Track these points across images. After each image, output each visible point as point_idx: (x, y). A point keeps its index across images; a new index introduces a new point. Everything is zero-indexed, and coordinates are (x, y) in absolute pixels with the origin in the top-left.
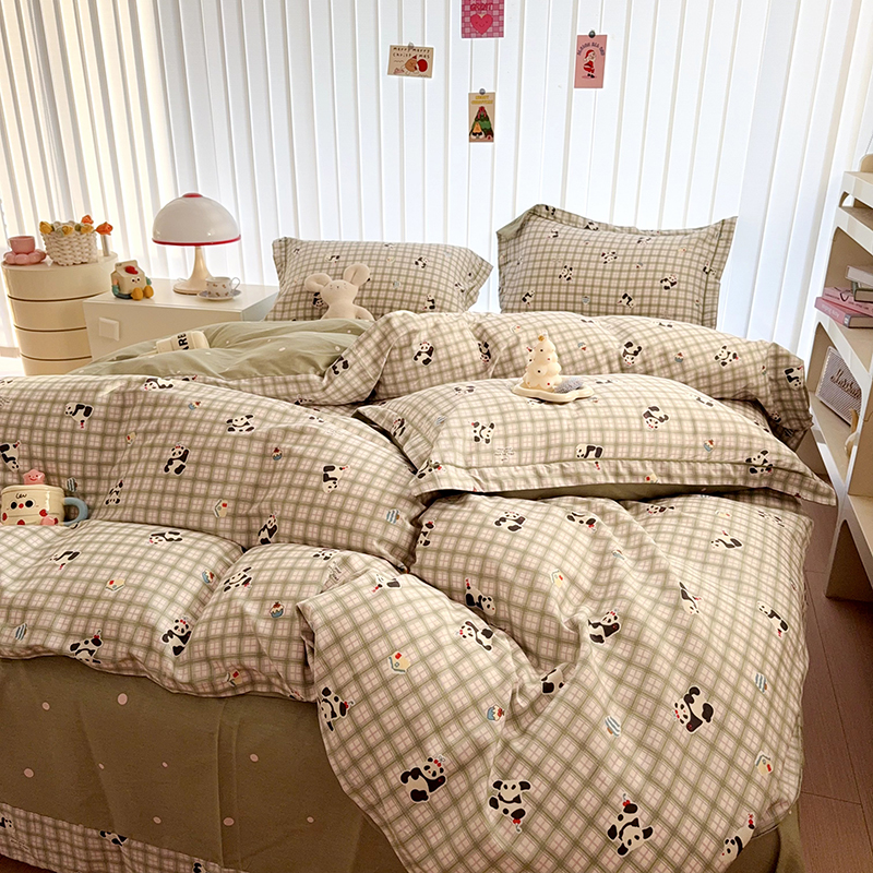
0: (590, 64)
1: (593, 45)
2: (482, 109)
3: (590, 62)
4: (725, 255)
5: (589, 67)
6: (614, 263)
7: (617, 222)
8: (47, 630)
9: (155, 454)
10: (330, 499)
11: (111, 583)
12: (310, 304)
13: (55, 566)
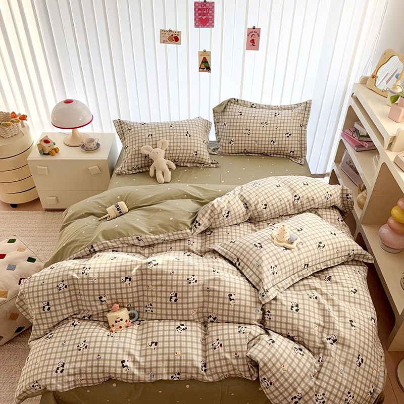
0: (253, 40)
1: (255, 32)
2: (205, 58)
4: (308, 118)
6: (267, 127)
8: (162, 374)
9: (164, 294)
10: (234, 308)
11: (176, 353)
12: (143, 159)
13: (152, 349)
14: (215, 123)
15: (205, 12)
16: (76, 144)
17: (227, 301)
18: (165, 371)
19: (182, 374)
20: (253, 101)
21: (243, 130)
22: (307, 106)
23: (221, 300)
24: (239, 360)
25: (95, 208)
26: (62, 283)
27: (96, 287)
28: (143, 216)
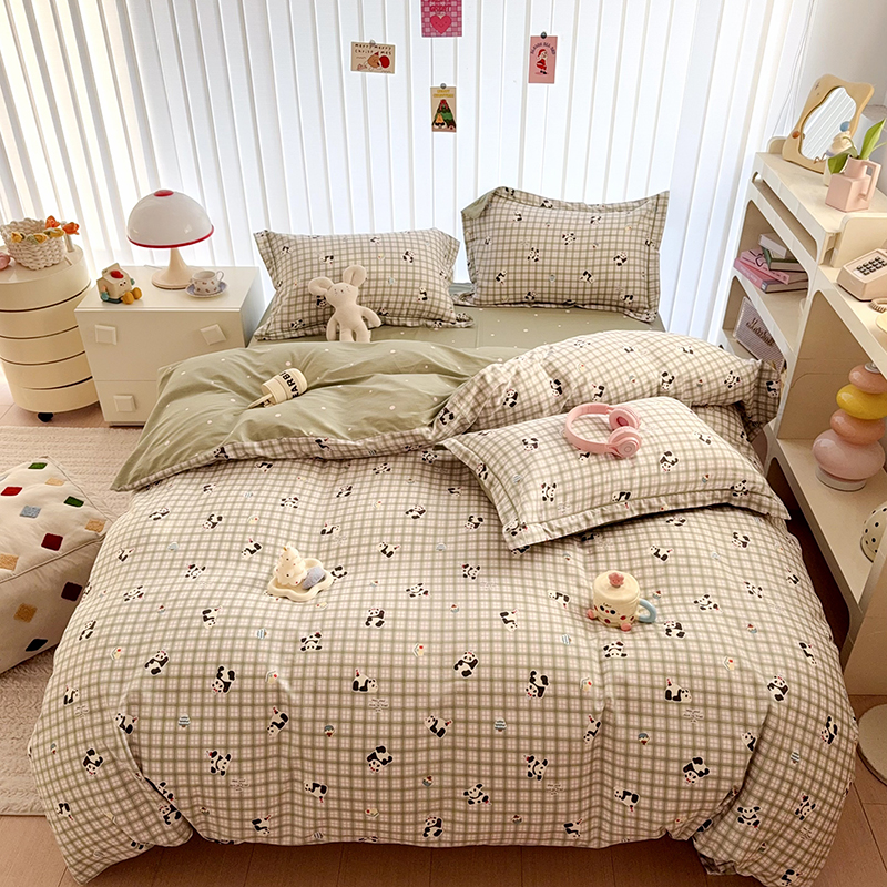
0: (542, 61)
2: (443, 102)
3: (542, 58)
4: (661, 227)
5: (542, 64)
6: (574, 244)
12: (314, 306)
14: (466, 243)
15: (443, 4)
16: (177, 284)
21: (523, 250)
22: (659, 204)
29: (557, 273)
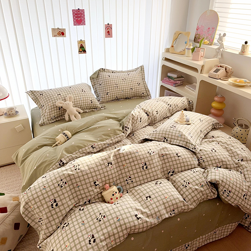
0: (109, 31)
2: (81, 45)
3: (108, 31)
4: (144, 74)
5: (108, 32)
6: (126, 81)
7: (119, 70)
8: (164, 214)
9: (137, 166)
10: (183, 160)
11: (166, 197)
12: (58, 110)
13: (149, 201)
14: (93, 86)
15: (79, 16)
17: (177, 158)
18: (164, 211)
19: (175, 210)
20: (113, 69)
21: (113, 85)
22: (142, 68)
23: (173, 159)
24: (204, 187)
25: (45, 141)
26: (62, 182)
27: (90, 175)
28: (87, 134)
29: (124, 90)
